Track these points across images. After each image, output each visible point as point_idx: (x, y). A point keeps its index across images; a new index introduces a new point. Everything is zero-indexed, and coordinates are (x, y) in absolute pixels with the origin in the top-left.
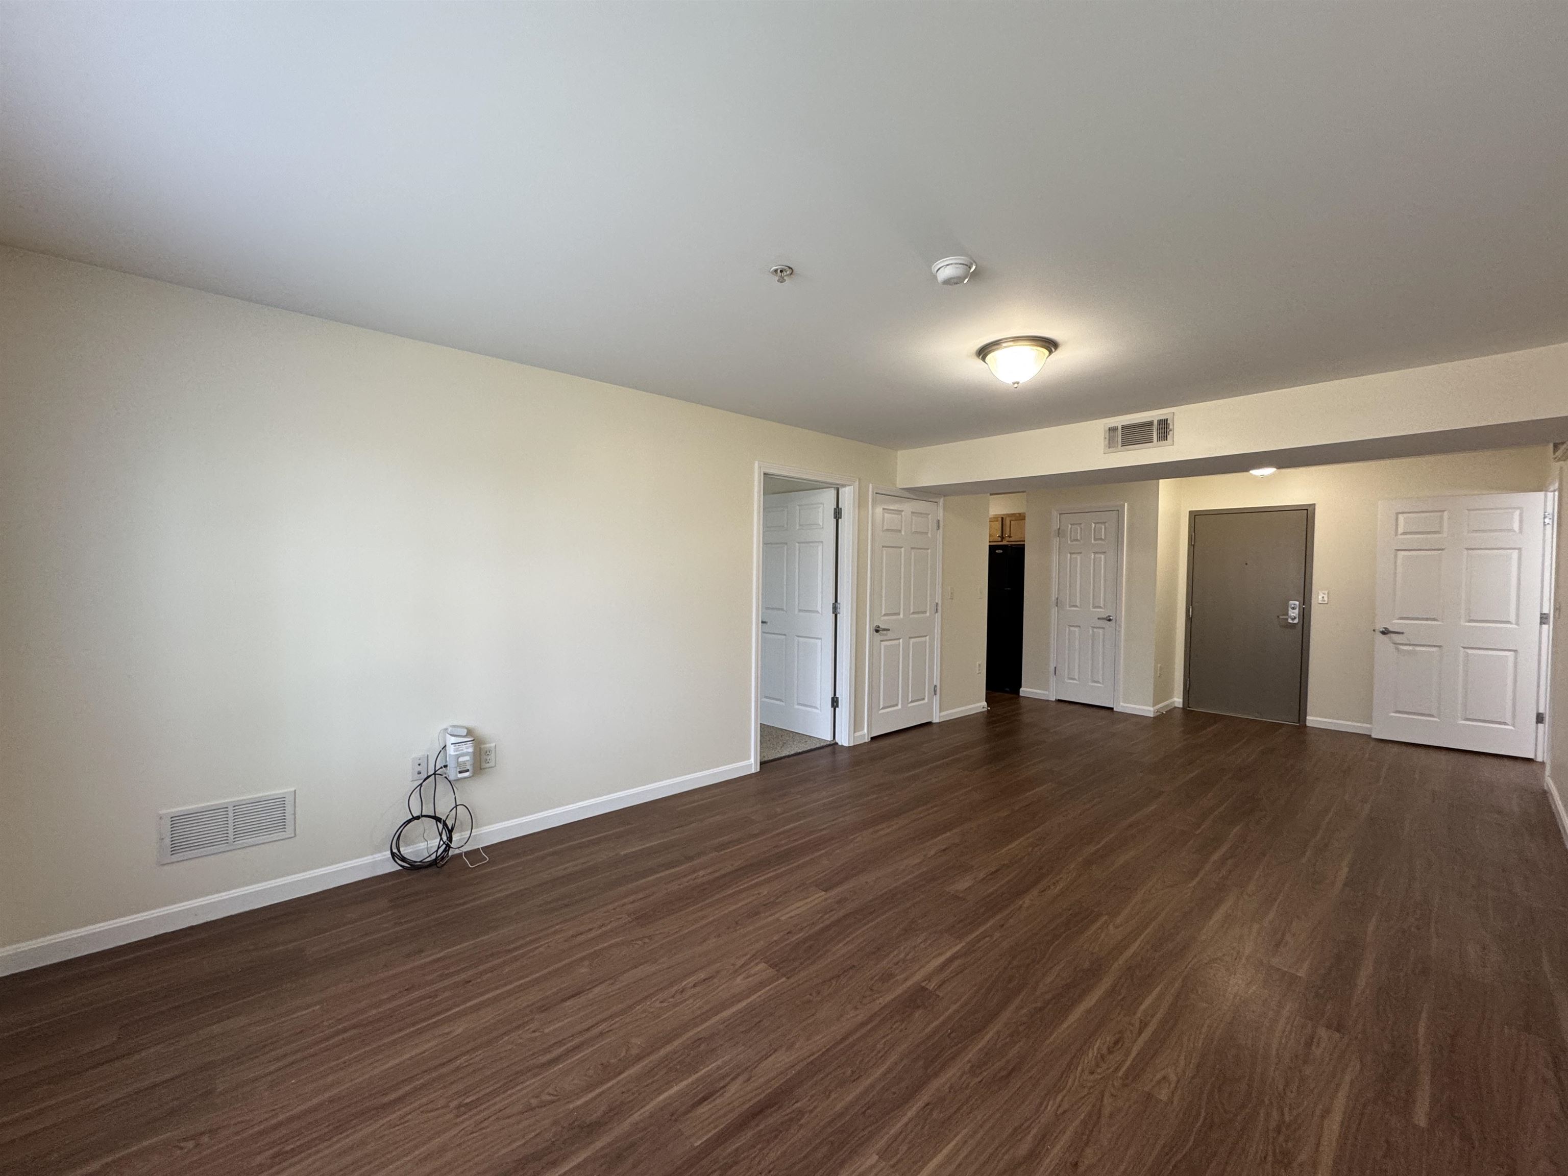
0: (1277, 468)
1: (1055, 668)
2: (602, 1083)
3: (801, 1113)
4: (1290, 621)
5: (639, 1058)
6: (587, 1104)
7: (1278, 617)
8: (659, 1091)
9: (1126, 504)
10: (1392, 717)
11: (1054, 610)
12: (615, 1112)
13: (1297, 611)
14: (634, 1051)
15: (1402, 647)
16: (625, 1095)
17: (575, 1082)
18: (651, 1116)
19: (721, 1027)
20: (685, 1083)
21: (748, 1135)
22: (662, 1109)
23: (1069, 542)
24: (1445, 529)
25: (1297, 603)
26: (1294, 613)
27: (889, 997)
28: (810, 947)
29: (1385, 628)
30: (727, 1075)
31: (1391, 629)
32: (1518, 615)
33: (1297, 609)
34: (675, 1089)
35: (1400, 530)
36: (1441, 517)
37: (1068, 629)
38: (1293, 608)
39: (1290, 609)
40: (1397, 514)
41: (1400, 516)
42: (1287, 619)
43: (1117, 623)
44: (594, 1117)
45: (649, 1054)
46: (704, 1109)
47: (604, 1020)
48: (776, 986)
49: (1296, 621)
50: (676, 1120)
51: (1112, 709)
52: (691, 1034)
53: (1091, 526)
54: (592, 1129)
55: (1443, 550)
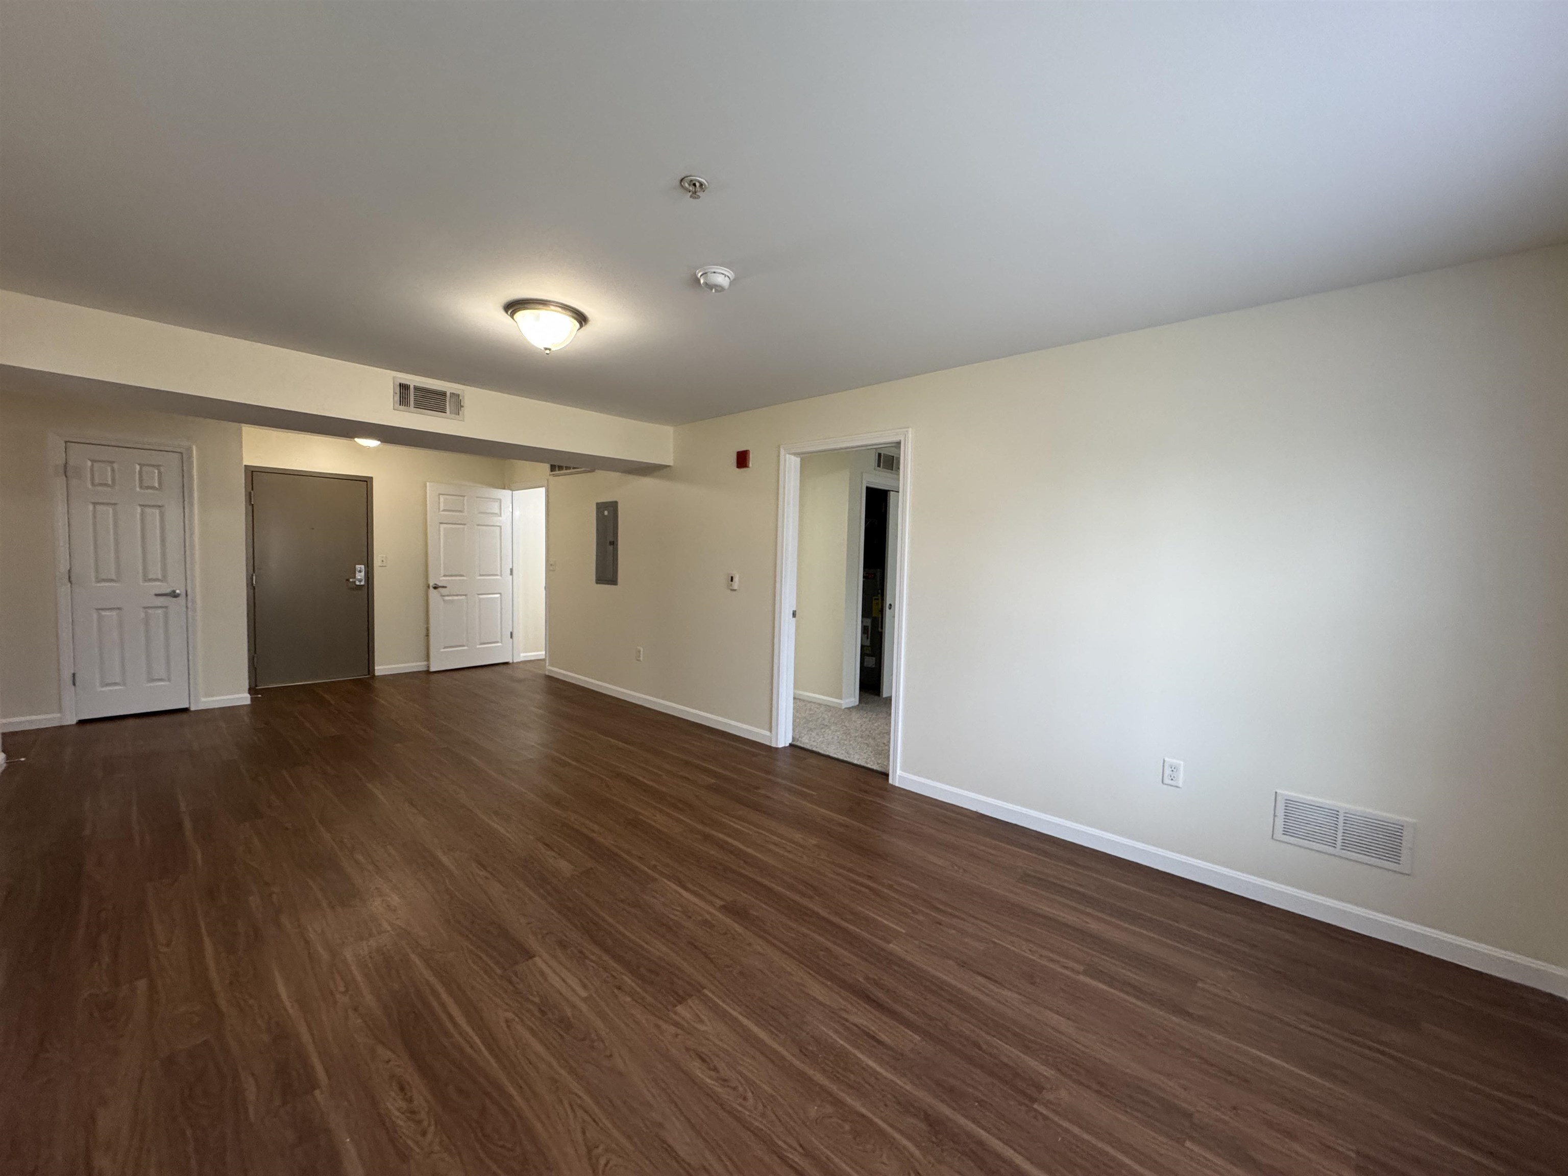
0: (381, 442)
1: (74, 675)
2: (881, 1132)
3: (867, 978)
4: (358, 583)
5: (837, 1102)
6: (909, 1138)
7: (348, 580)
8: (875, 1074)
9: (194, 448)
10: (442, 652)
11: (64, 589)
12: (907, 1106)
13: (363, 574)
14: (829, 1109)
15: (447, 598)
16: (888, 1103)
17: (885, 1159)
18: (905, 1075)
19: (782, 1037)
20: (860, 1055)
21: (899, 1008)
22: (895, 1069)
23: (90, 486)
24: (466, 510)
25: (363, 567)
26: (360, 576)
27: (736, 926)
28: (650, 971)
29: (436, 584)
30: (843, 1025)
31: (440, 585)
32: (501, 571)
33: (363, 572)
34: (871, 1063)
35: (441, 509)
36: (464, 500)
37: (95, 616)
38: (360, 571)
39: (357, 572)
40: (440, 494)
41: (441, 496)
42: (355, 582)
43: (189, 597)
44: (923, 1126)
45: (830, 1094)
46: (883, 1037)
47: (783, 1159)
48: (720, 998)
49: (362, 583)
50: (902, 1055)
51: (185, 710)
52: (797, 1063)
53: (135, 469)
54: (934, 1123)
55: (465, 524)
